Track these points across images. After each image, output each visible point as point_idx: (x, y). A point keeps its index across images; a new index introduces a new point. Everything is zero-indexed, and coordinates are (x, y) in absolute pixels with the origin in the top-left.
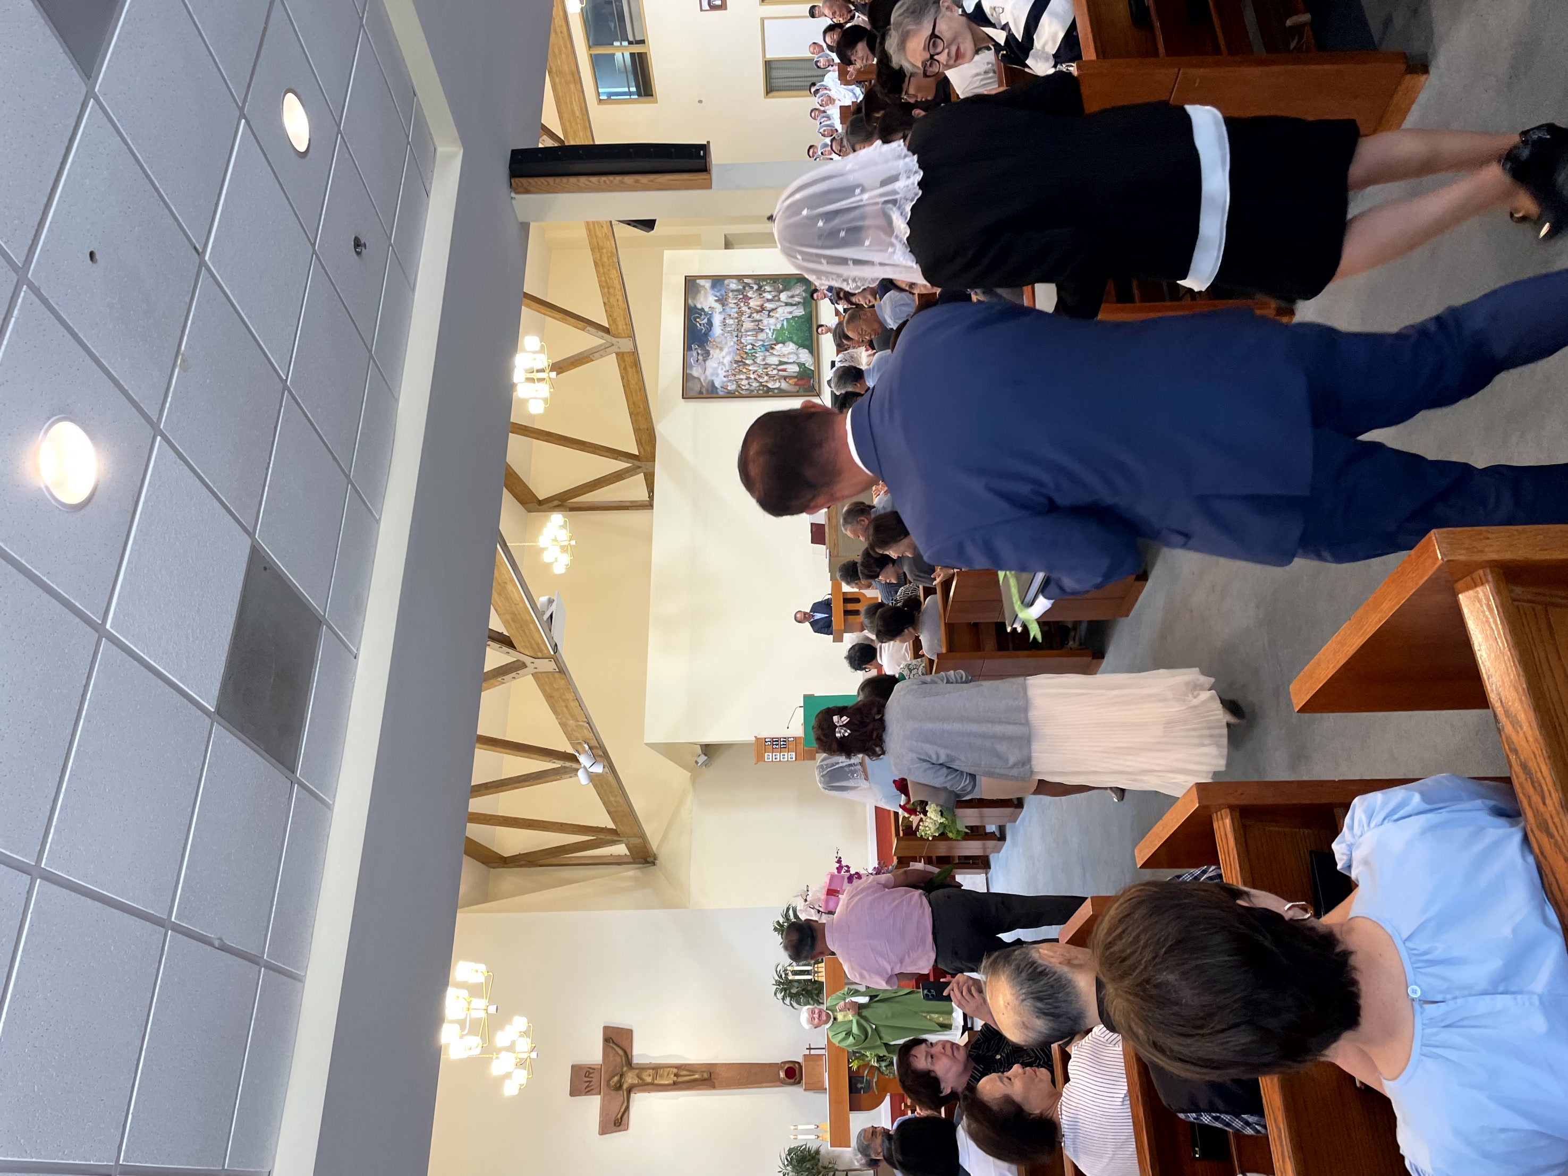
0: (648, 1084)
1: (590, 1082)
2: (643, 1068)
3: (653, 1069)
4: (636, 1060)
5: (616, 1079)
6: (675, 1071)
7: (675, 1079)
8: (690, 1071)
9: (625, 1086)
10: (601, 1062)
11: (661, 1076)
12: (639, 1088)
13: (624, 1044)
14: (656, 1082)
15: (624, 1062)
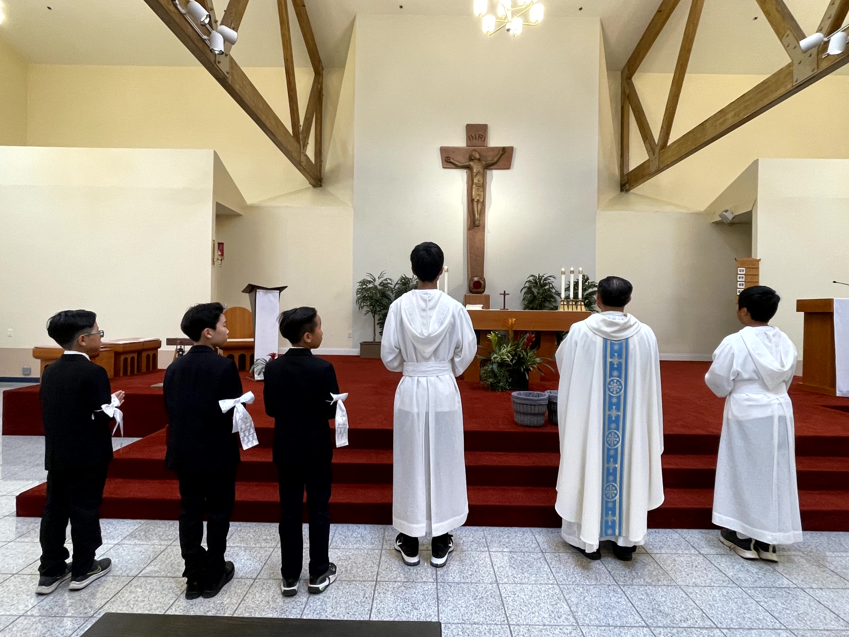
0: (473, 181)
1: (476, 138)
2: (484, 176)
3: (483, 184)
4: (488, 172)
5: (477, 156)
6: (481, 200)
7: (476, 200)
8: (481, 211)
9: (471, 163)
10: (488, 146)
11: (478, 189)
12: (470, 175)
13: (500, 163)
14: (474, 186)
15: (488, 162)
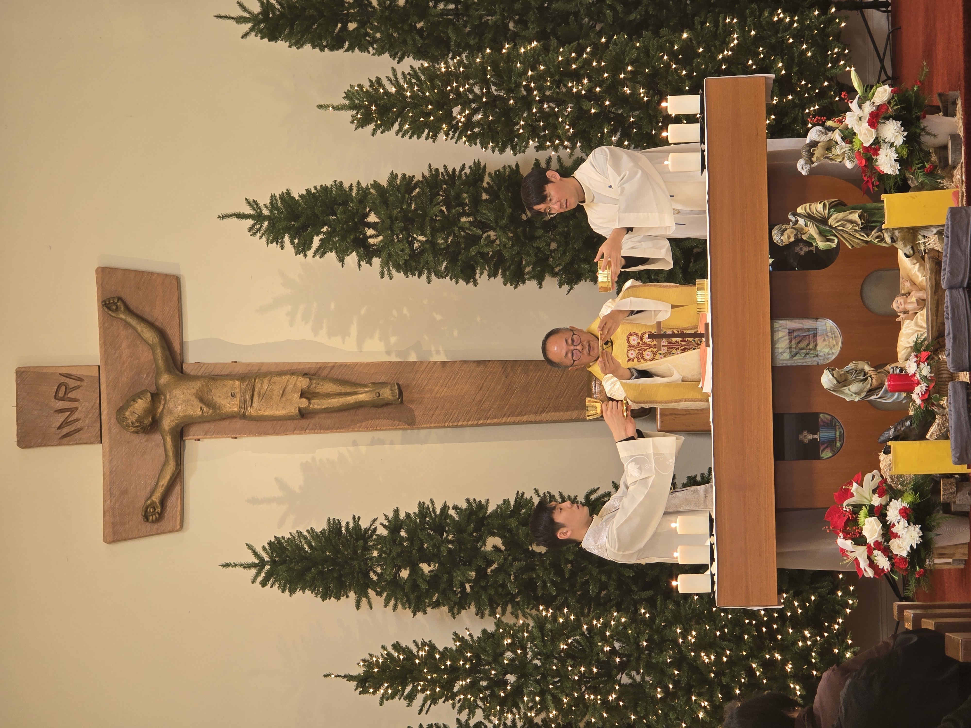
0: (231, 417)
1: (72, 410)
2: (214, 376)
4: (193, 357)
5: (142, 404)
8: (345, 383)
9: (167, 423)
11: (265, 396)
12: (207, 426)
13: (159, 314)
15: (161, 362)
